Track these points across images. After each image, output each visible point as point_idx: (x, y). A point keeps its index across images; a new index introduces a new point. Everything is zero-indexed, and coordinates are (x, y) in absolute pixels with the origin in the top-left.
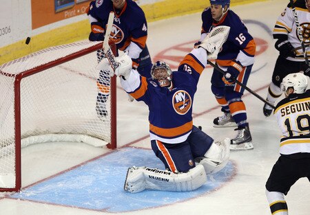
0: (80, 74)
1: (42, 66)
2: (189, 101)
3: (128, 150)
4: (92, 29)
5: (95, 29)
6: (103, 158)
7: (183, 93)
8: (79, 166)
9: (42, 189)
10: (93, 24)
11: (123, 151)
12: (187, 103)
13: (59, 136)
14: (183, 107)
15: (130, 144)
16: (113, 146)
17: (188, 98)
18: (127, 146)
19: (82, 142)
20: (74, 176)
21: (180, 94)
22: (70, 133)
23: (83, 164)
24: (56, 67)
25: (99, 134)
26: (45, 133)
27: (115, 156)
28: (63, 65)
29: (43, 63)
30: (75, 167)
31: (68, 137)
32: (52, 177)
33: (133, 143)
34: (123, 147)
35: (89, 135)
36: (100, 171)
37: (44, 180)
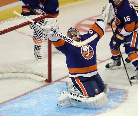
0: (29, 35)
1: (5, 30)
2: (92, 51)
3: (58, 83)
4: (23, 10)
5: (24, 10)
8: (28, 93)
9: (4, 108)
10: (23, 7)
11: (56, 84)
12: (91, 52)
13: (16, 74)
14: (88, 55)
15: (60, 79)
16: (49, 81)
17: (91, 49)
18: (58, 81)
19: (30, 78)
20: (24, 100)
22: (22, 73)
23: (30, 92)
24: (14, 31)
26: (7, 72)
27: (50, 87)
28: (18, 30)
29: (5, 28)
30: (25, 94)
31: (21, 75)
32: (11, 100)
34: (56, 81)
35: (34, 74)
36: (41, 96)
37: (6, 102)
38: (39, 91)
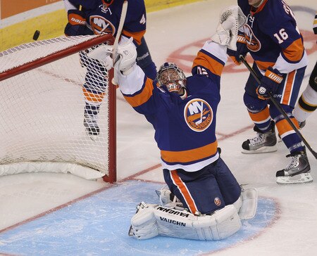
0: (67, 80)
1: (14, 69)
2: (210, 113)
3: (131, 183)
4: (69, 19)
5: (73, 19)
6: (97, 195)
7: (200, 103)
8: (64, 206)
9: (15, 237)
10: (70, 12)
11: (125, 185)
12: (206, 116)
13: (38, 166)
14: (200, 122)
15: (134, 176)
16: (111, 178)
17: (208, 109)
18: (131, 178)
19: (69, 173)
20: (57, 220)
21: (196, 104)
22: (53, 161)
23: (70, 203)
24: (34, 70)
25: (91, 162)
26: (19, 160)
27: (114, 191)
28: (43, 67)
29: (16, 65)
30: (59, 208)
31: (50, 166)
32: (28, 220)
33: (138, 174)
34: (125, 180)
35: (79, 164)
36: (94, 213)
37: (17, 225)
38: (89, 200)
